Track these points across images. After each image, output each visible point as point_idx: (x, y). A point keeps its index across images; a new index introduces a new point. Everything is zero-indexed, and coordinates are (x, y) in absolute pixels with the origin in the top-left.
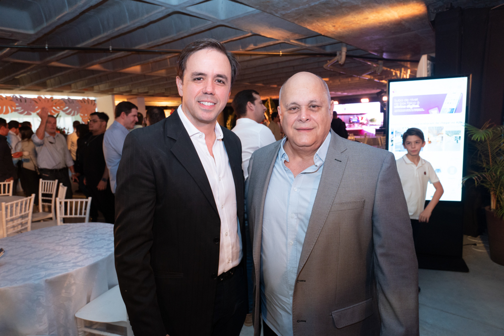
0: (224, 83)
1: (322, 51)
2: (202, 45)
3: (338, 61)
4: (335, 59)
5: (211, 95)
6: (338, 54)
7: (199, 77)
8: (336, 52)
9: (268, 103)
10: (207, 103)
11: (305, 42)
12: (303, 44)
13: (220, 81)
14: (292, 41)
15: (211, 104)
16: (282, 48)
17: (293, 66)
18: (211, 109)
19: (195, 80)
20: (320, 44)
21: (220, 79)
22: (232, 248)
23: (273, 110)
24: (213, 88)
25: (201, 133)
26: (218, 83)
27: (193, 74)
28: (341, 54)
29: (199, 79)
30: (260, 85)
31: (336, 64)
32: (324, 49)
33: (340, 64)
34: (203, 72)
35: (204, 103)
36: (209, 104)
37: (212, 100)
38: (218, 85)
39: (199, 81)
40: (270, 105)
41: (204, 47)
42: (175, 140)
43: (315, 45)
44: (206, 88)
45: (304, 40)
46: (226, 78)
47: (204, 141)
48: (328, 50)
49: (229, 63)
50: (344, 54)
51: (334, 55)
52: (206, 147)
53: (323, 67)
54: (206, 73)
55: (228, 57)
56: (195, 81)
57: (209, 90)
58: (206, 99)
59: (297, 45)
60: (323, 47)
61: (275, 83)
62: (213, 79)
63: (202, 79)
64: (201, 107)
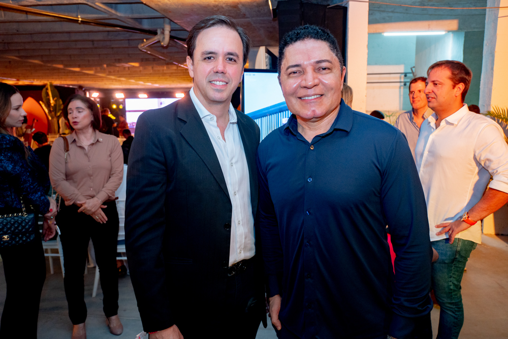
0: (235, 61)
1: (138, 26)
2: (211, 22)
3: (159, 42)
4: (156, 39)
5: (222, 74)
6: (159, 32)
7: (209, 56)
8: (157, 30)
9: (47, 89)
10: (218, 82)
11: (116, 9)
12: (113, 12)
13: (231, 59)
14: (97, 4)
15: (223, 83)
16: (82, 12)
17: (93, 41)
18: (222, 89)
19: (205, 59)
20: (136, 15)
21: (231, 57)
22: (245, 238)
23: (56, 101)
24: (224, 67)
25: (212, 116)
26: (230, 62)
27: (203, 53)
28: (163, 33)
29: (209, 58)
30: (36, 61)
31: (157, 46)
32: (140, 23)
33: (163, 47)
34: (213, 51)
35: (215, 83)
36: (221, 83)
37: (224, 79)
38: (229, 63)
39: (209, 61)
40: (50, 93)
41: (213, 24)
42: (185, 122)
43: (130, 16)
44: (217, 66)
45: (114, 5)
46: (237, 56)
47: (216, 124)
48: (146, 25)
49: (240, 39)
50: (167, 33)
51: (154, 33)
52: (218, 130)
53: (138, 47)
54: (216, 52)
55: (239, 34)
56: (205, 61)
57: (220, 68)
58: (217, 78)
59: (105, 12)
60: (139, 20)
61: (62, 62)
62: (224, 58)
63: (212, 58)
64: (212, 87)
